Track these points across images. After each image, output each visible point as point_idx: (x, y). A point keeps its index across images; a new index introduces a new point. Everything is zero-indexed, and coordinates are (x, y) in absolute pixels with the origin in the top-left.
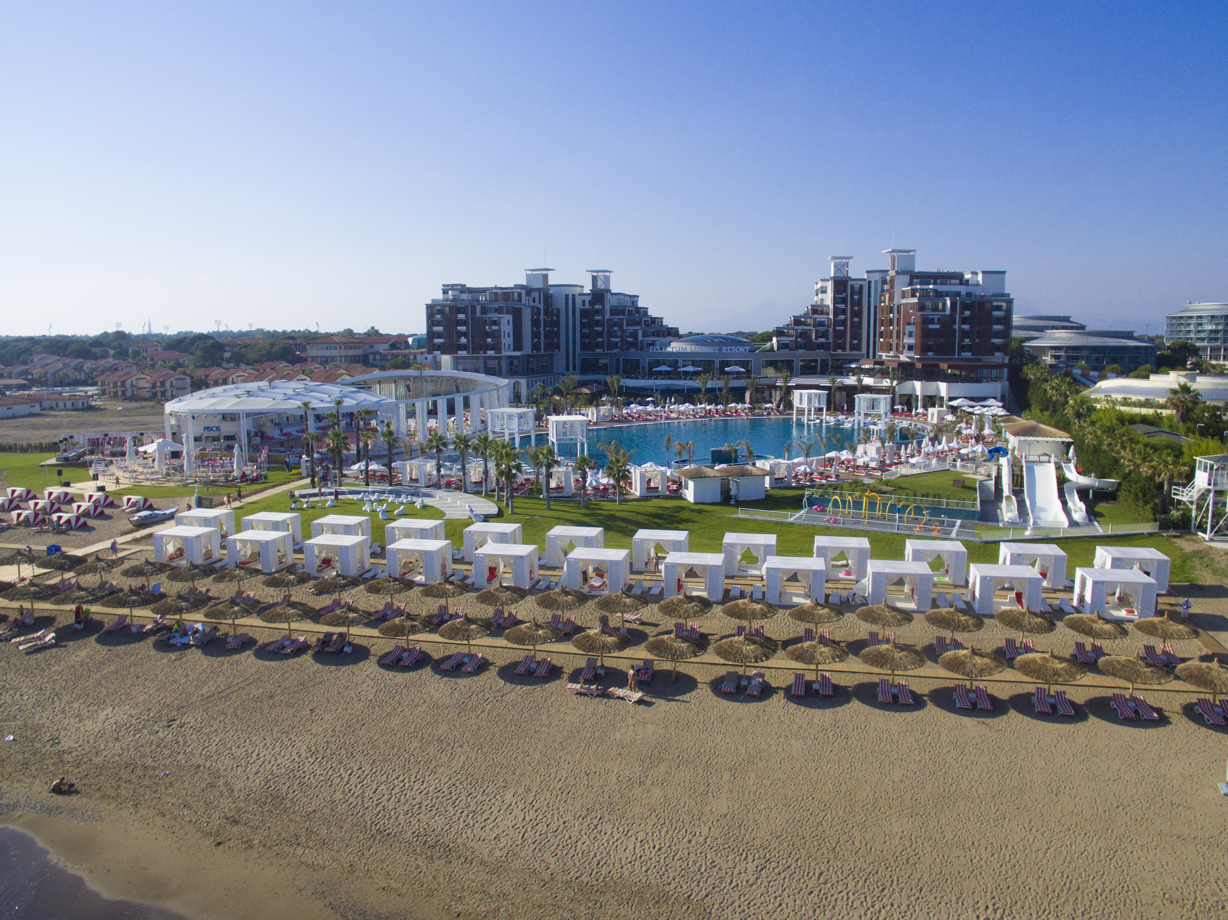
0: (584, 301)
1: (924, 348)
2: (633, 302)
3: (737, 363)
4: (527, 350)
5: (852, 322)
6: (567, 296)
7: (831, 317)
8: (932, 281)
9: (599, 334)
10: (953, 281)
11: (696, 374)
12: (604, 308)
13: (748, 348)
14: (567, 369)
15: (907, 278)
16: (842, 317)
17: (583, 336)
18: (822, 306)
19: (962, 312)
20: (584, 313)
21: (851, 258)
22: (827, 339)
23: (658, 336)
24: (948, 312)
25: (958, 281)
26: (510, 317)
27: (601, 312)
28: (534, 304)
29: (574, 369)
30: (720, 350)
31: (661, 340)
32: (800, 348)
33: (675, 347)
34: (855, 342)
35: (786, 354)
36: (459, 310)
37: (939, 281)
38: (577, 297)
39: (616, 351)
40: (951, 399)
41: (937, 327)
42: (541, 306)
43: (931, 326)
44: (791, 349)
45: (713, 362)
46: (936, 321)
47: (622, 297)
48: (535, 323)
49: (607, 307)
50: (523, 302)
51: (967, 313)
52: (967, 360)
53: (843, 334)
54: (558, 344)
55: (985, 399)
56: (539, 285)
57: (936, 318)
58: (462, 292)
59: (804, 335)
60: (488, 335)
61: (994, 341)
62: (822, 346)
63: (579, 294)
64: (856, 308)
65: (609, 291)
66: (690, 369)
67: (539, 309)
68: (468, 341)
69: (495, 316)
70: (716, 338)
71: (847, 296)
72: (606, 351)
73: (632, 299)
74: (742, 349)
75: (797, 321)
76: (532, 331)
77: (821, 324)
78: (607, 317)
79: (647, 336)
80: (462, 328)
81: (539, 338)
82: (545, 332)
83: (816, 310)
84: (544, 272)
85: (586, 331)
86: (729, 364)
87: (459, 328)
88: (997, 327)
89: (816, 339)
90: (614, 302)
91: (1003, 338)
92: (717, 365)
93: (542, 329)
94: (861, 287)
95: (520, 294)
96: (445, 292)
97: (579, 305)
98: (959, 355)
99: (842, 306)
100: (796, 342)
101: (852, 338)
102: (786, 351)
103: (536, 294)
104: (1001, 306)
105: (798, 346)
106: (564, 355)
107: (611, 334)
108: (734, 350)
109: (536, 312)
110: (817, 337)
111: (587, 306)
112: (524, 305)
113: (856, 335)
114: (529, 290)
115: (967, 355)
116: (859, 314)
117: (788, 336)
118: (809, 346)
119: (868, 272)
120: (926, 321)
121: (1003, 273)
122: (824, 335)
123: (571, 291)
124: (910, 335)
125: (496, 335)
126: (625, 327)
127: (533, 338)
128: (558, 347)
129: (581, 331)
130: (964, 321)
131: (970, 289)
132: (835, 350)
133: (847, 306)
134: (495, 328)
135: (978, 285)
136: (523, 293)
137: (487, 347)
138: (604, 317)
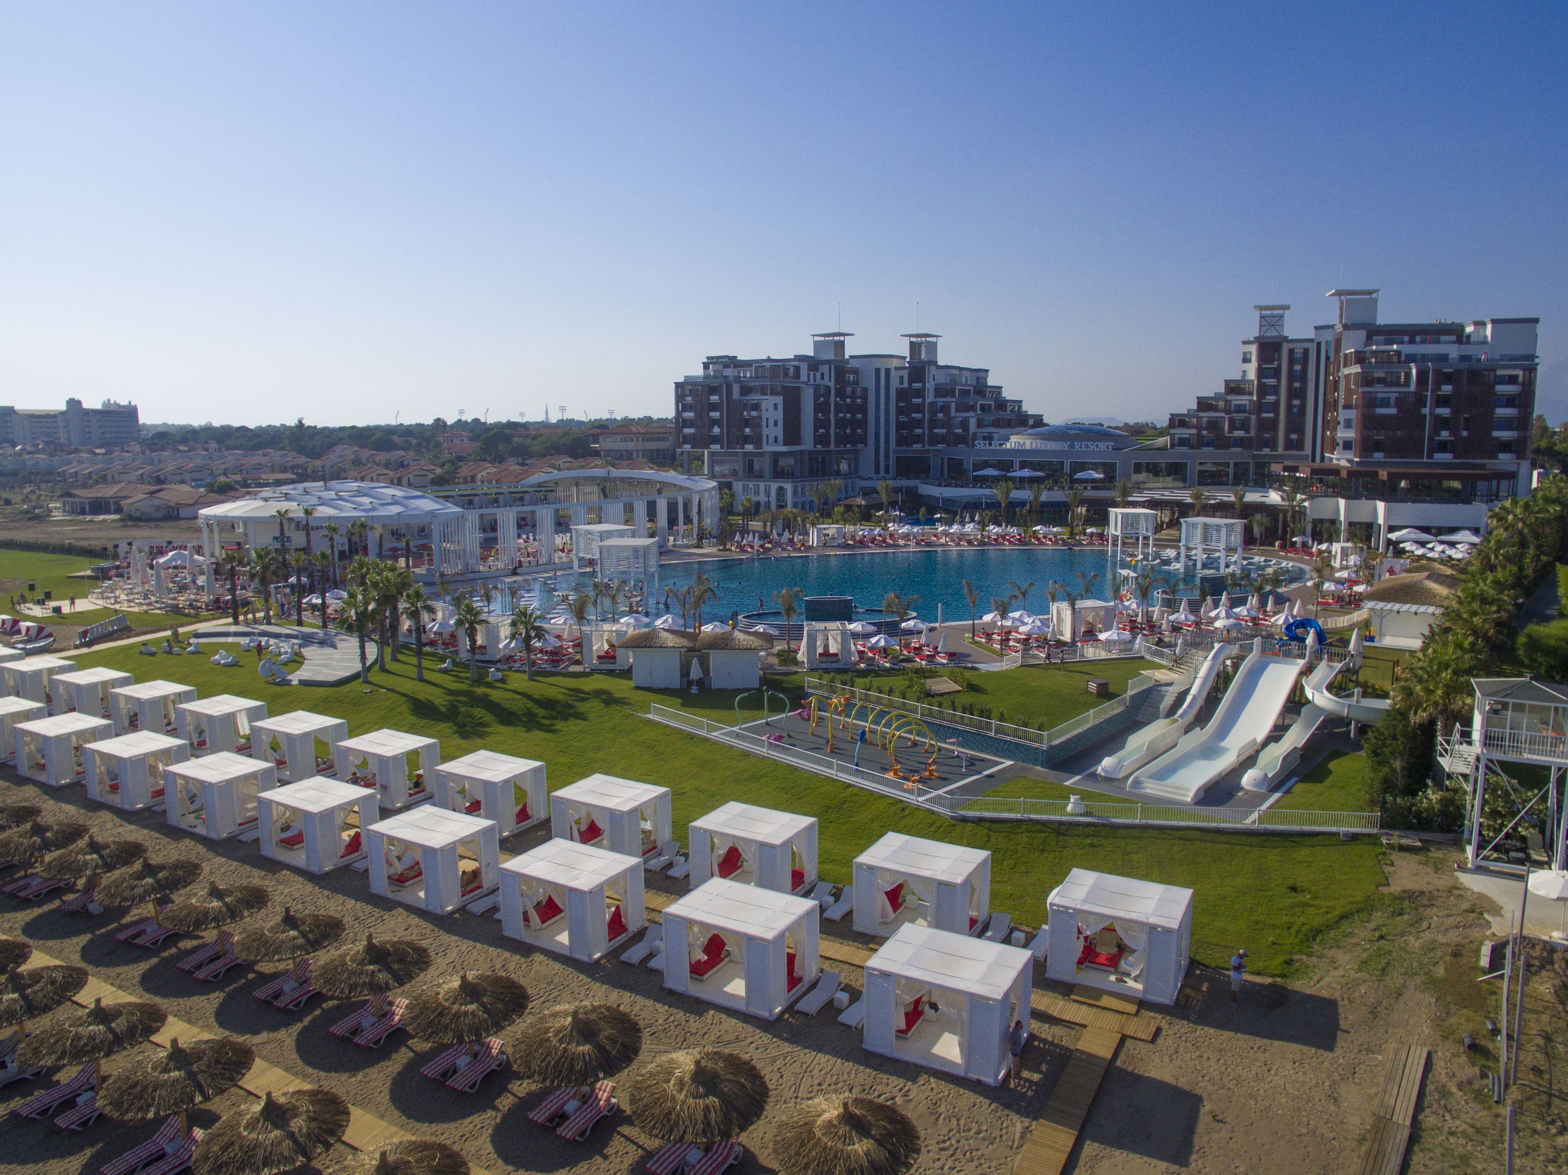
0: (902, 378)
1: (1367, 446)
2: (978, 379)
3: (1095, 467)
4: (808, 443)
5: (1289, 406)
6: (878, 371)
7: (1255, 398)
8: (1406, 338)
9: (919, 424)
10: (1443, 338)
11: (1031, 480)
12: (924, 386)
13: (1111, 444)
14: (877, 471)
15: (1362, 334)
16: (1271, 398)
17: (900, 426)
18: (1243, 380)
19: (1437, 387)
20: (902, 394)
21: (1287, 308)
22: (1247, 431)
23: (997, 426)
24: (1413, 388)
25: (1454, 338)
26: (779, 400)
27: (920, 393)
28: (823, 382)
29: (887, 471)
30: (1072, 446)
31: (1003, 431)
32: (1208, 445)
33: (1016, 441)
34: (1294, 436)
35: (1180, 454)
36: (714, 390)
37: (1418, 338)
38: (893, 373)
39: (940, 446)
40: (1392, 529)
41: (1392, 411)
42: (832, 384)
43: (1380, 411)
44: (1191, 447)
45: (1062, 463)
46: (1392, 402)
47: (956, 372)
48: (821, 408)
49: (930, 385)
50: (804, 378)
51: (1447, 389)
52: (1448, 465)
53: (1272, 425)
54: (865, 436)
55: (1453, 530)
56: (829, 356)
57: (1393, 397)
58: (726, 366)
59: (1214, 425)
60: (747, 423)
61: (1495, 434)
62: (1240, 442)
63: (897, 368)
64: (1297, 385)
65: (935, 363)
66: (1026, 473)
67: (828, 388)
68: (722, 431)
69: (754, 397)
70: (1071, 429)
71: (1280, 366)
72: (927, 447)
73: (977, 374)
74: (1102, 446)
75: (1204, 404)
76: (816, 418)
77: (1240, 409)
78: (930, 398)
79: (984, 426)
80: (715, 415)
81: (827, 427)
82: (836, 421)
83: (1233, 388)
84: (837, 338)
85: (903, 419)
86: (1083, 467)
87: (712, 414)
88: (1502, 412)
89: (1230, 431)
90: (941, 378)
91: (1517, 429)
92: (1067, 469)
93: (832, 416)
94: (1306, 351)
95: (797, 369)
96: (706, 366)
97: (895, 383)
98: (1430, 456)
99: (1272, 381)
100: (1199, 435)
101: (1289, 430)
102: (1184, 449)
103: (825, 369)
104: (1517, 376)
105: (1201, 443)
106: (873, 453)
107: (933, 423)
108: (1092, 446)
109: (821, 394)
110: (1232, 428)
111: (906, 385)
112: (803, 383)
113: (1296, 424)
114: (813, 363)
115: (1447, 457)
116: (1301, 394)
117: (1189, 427)
118: (1221, 443)
119: (1317, 328)
120: (1370, 402)
121: (1536, 321)
122: (1245, 426)
123: (882, 365)
124: (1348, 424)
125: (756, 424)
126: (953, 413)
127: (816, 429)
128: (864, 440)
129: (897, 419)
130: (1442, 401)
131: (1467, 350)
132: (1259, 448)
133: (1279, 381)
134: (754, 413)
135: (1485, 342)
136: (804, 367)
137: (746, 440)
138: (924, 400)
